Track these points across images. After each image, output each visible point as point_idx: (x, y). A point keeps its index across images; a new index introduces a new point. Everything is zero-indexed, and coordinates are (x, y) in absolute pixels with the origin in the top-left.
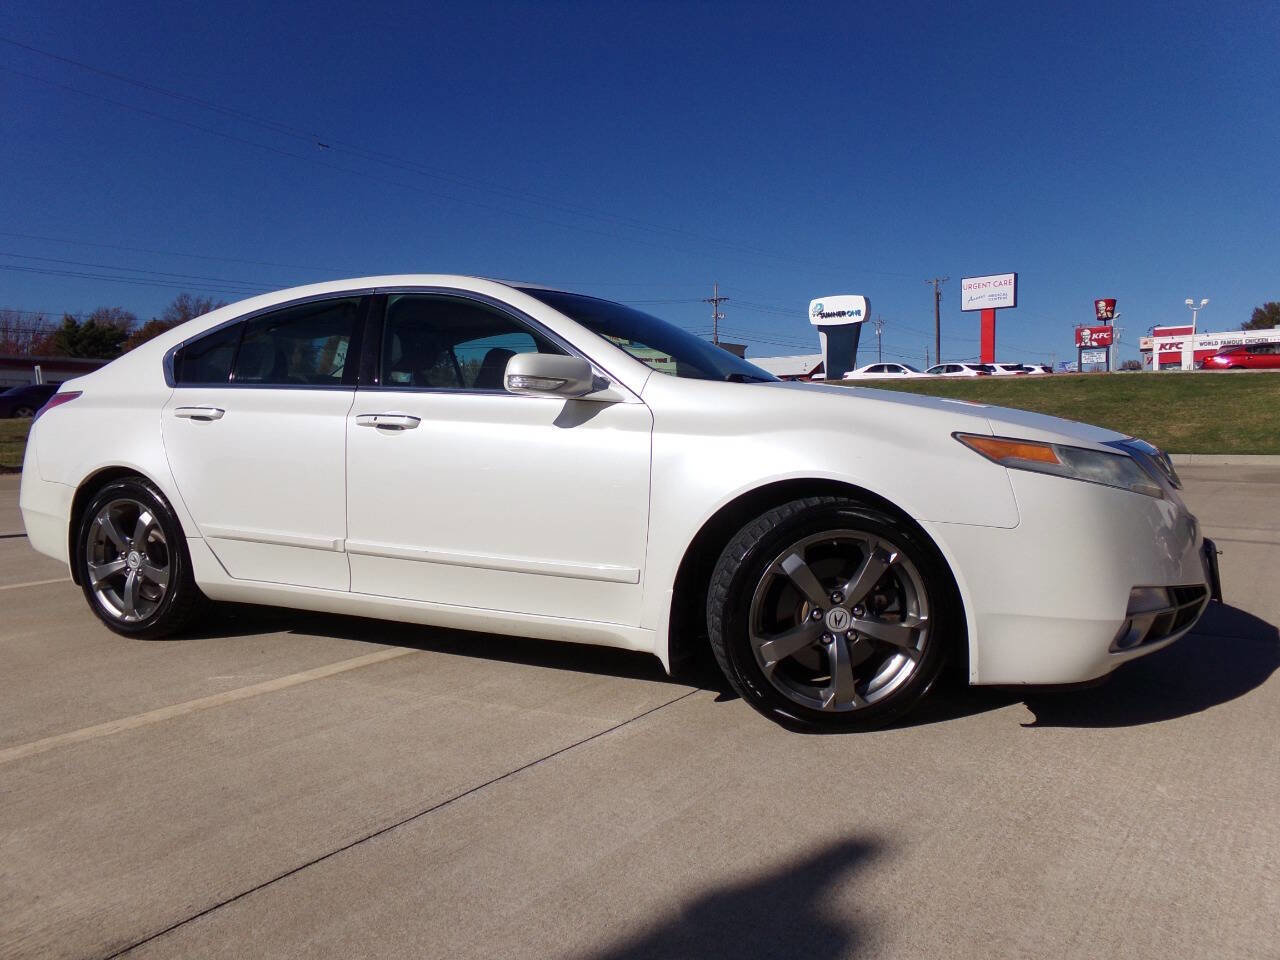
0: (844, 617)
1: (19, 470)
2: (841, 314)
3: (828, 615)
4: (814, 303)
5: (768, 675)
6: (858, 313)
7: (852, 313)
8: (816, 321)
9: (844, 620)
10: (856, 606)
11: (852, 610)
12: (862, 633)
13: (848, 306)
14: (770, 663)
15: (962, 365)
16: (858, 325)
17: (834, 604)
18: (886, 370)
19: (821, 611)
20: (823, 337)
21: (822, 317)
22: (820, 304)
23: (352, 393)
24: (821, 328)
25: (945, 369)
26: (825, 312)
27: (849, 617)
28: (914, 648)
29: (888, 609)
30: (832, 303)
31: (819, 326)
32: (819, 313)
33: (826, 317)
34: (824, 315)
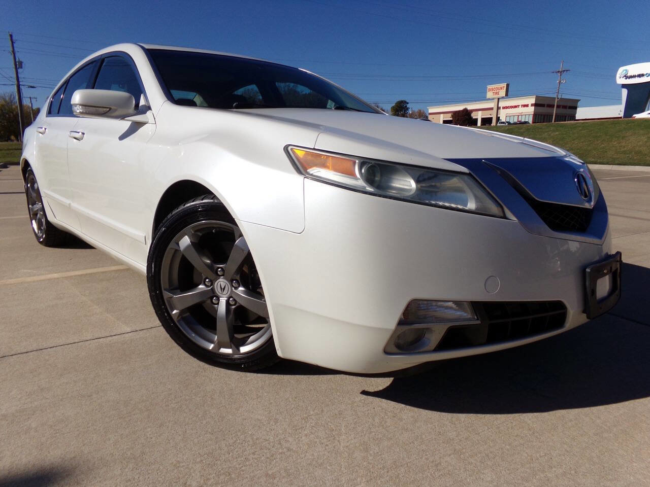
0: (227, 286)
2: (640, 76)
4: (621, 71)
5: (175, 319)
7: (649, 75)
8: (621, 81)
9: (226, 288)
10: (235, 280)
11: (232, 282)
12: (238, 302)
14: (174, 311)
17: (219, 276)
19: (212, 281)
20: (625, 92)
21: (626, 79)
22: (626, 70)
24: (624, 86)
26: (629, 75)
27: (229, 286)
30: (635, 69)
31: (623, 85)
32: (625, 76)
33: (629, 78)
34: (627, 77)
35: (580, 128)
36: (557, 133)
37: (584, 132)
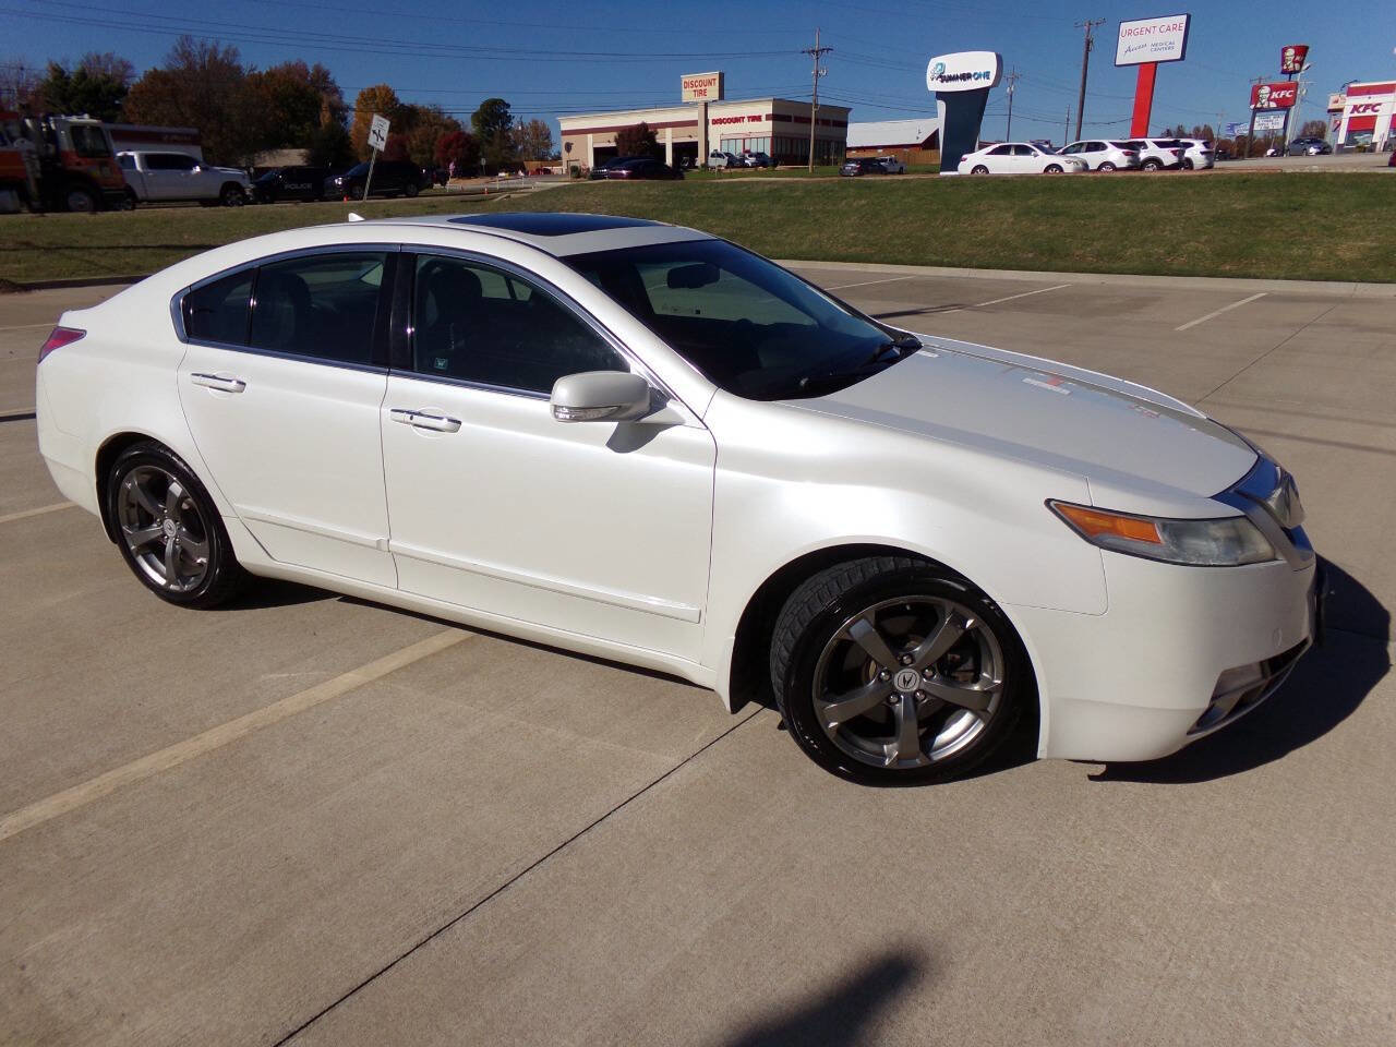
0: (914, 678)
1: (33, 416)
3: (897, 677)
4: (933, 62)
5: (831, 736)
6: (987, 75)
7: (980, 76)
8: (935, 86)
9: (913, 680)
10: (928, 668)
11: (924, 671)
12: (930, 694)
13: (973, 66)
14: (832, 725)
15: (1106, 142)
16: (985, 90)
17: (903, 665)
18: (1013, 152)
19: (890, 673)
20: (941, 106)
22: (941, 64)
23: (384, 377)
24: (940, 95)
25: (1084, 148)
26: (946, 74)
27: (918, 677)
28: (985, 710)
29: (962, 668)
30: (955, 62)
31: (937, 93)
32: (941, 76)
33: (947, 81)
34: (944, 79)
35: (901, 193)
36: (863, 202)
37: (910, 200)
